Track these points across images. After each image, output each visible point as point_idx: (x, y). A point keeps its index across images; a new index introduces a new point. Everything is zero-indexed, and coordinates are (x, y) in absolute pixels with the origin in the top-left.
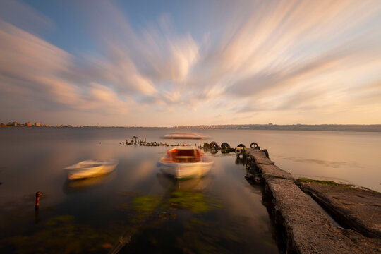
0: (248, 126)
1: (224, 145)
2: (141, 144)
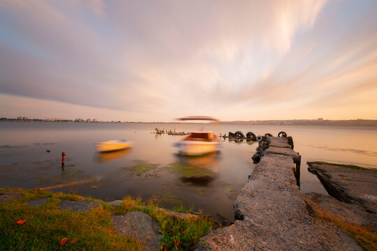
0: (291, 121)
1: (249, 134)
2: (170, 133)
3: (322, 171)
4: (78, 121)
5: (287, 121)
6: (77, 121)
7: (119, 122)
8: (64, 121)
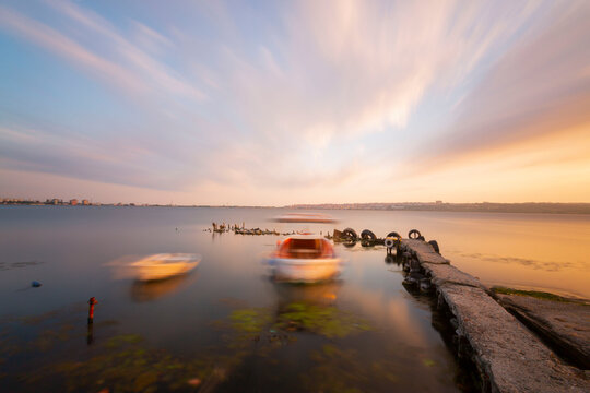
0: (401, 205)
1: (365, 234)
2: (237, 231)
3: (525, 310)
4: (52, 203)
5: (397, 205)
6: (50, 203)
7: (132, 205)
8: (24, 202)
